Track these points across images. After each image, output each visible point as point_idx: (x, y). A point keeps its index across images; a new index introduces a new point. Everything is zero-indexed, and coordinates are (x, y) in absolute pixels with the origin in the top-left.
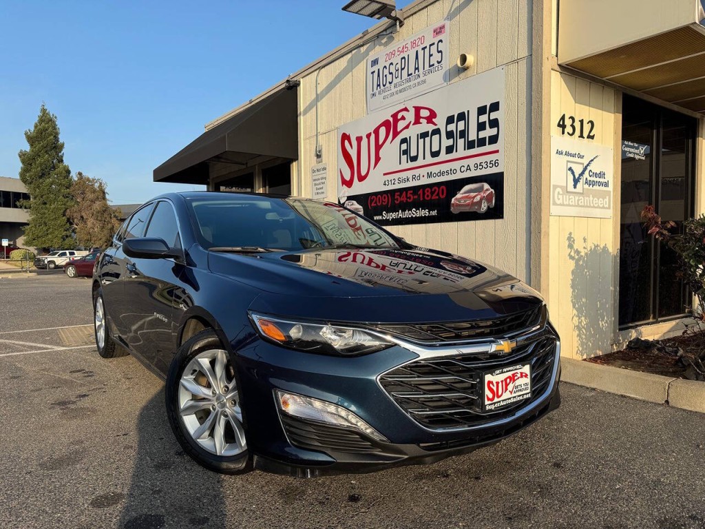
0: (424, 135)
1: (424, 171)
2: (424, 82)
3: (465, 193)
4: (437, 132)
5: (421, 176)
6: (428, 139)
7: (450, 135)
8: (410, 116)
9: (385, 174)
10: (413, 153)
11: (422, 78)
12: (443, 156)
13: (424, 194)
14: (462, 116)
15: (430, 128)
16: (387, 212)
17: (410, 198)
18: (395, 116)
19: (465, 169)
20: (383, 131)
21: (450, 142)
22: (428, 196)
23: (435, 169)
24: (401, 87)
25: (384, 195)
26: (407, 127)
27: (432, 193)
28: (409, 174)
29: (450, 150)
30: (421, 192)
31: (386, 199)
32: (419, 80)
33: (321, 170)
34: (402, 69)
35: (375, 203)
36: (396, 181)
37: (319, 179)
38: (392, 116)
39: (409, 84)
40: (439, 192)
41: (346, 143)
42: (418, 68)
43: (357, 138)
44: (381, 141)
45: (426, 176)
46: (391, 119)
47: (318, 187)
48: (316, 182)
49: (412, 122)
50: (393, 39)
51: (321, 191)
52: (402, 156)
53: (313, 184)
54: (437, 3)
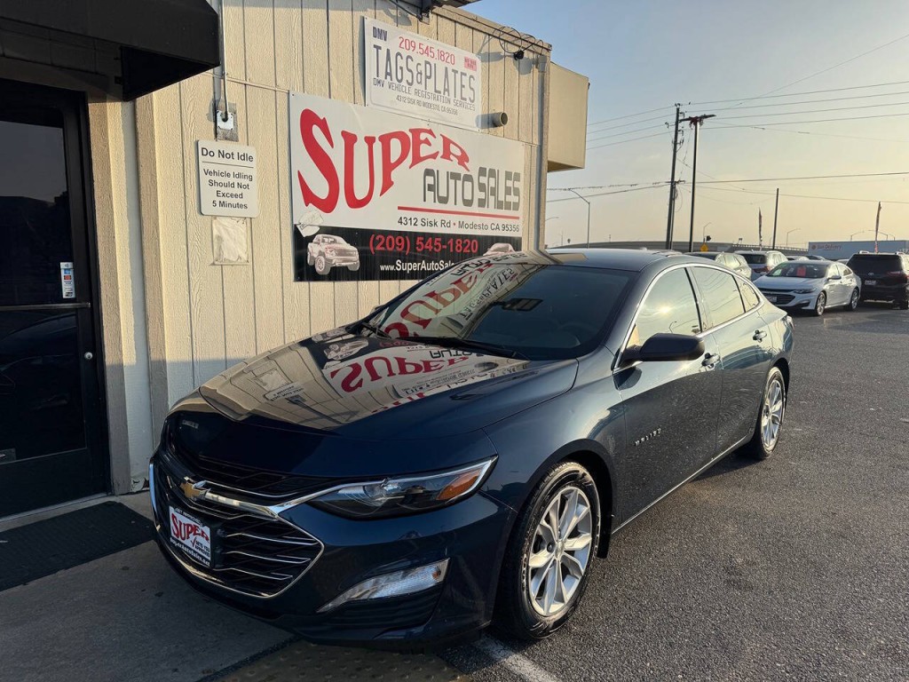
0: (455, 176)
1: (455, 219)
2: (456, 113)
3: (495, 250)
4: (468, 178)
5: (452, 224)
6: (459, 183)
7: (482, 187)
8: (437, 145)
9: (400, 208)
10: (443, 193)
11: (452, 106)
12: (475, 208)
13: (454, 245)
14: (493, 173)
15: (463, 171)
16: (404, 261)
17: (437, 247)
18: (416, 132)
19: (495, 227)
20: (396, 147)
21: (482, 195)
22: (459, 248)
23: (468, 220)
24: (423, 100)
25: (401, 237)
26: (434, 156)
27: (464, 246)
28: (438, 217)
29: (482, 203)
30: (451, 241)
31: (403, 243)
32: (447, 105)
33: (236, 156)
34: (427, 77)
35: (382, 246)
36: (419, 223)
37: (228, 175)
38: (411, 130)
39: (438, 103)
40: (470, 246)
41: (317, 131)
42: (448, 90)
43: (344, 134)
44: (394, 159)
45: (457, 224)
46: (410, 135)
47: (224, 190)
48: (214, 178)
49: (441, 154)
50: (409, 23)
51: (234, 201)
52: (427, 192)
53: (205, 179)
54: (467, 28)
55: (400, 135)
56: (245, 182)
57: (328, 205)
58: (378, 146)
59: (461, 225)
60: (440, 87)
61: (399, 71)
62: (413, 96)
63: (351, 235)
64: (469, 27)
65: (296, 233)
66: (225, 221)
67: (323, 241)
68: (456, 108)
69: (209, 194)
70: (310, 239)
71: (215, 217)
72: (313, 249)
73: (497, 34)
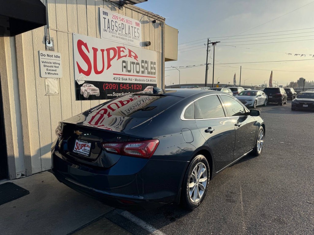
0: (133, 63)
1: (134, 78)
2: (133, 41)
3: (148, 89)
4: (138, 64)
5: (132, 79)
6: (135, 65)
7: (143, 67)
8: (127, 52)
9: (114, 74)
10: (129, 69)
11: (131, 39)
12: (140, 74)
13: (134, 87)
14: (146, 62)
15: (136, 61)
16: (116, 93)
17: (128, 87)
18: (119, 48)
19: (147, 80)
20: (112, 53)
21: (143, 70)
22: (135, 88)
23: (138, 78)
24: (121, 37)
25: (114, 84)
26: (126, 56)
27: (137, 87)
28: (128, 77)
29: (143, 72)
30: (132, 85)
31: (115, 86)
32: (130, 39)
33: (53, 56)
34: (122, 29)
35: (108, 87)
36: (121, 79)
37: (51, 63)
38: (117, 47)
39: (126, 38)
40: (139, 87)
41: (83, 47)
42: (130, 33)
43: (93, 48)
44: (111, 57)
45: (134, 80)
46: (117, 49)
47: (49, 68)
48: (45, 64)
49: (128, 55)
50: (115, 10)
51: (53, 72)
52: (123, 68)
53: (42, 64)
54: (136, 12)
55: (113, 49)
56: (57, 65)
57: (88, 73)
58: (105, 53)
59: (136, 80)
60: (127, 32)
61: (113, 26)
62: (118, 35)
63: (96, 84)
64: (137, 12)
65: (76, 83)
66: (50, 80)
67: (86, 86)
68: (133, 39)
69: (44, 70)
70: (81, 85)
71: (46, 78)
72: (83, 89)
73: (147, 14)
